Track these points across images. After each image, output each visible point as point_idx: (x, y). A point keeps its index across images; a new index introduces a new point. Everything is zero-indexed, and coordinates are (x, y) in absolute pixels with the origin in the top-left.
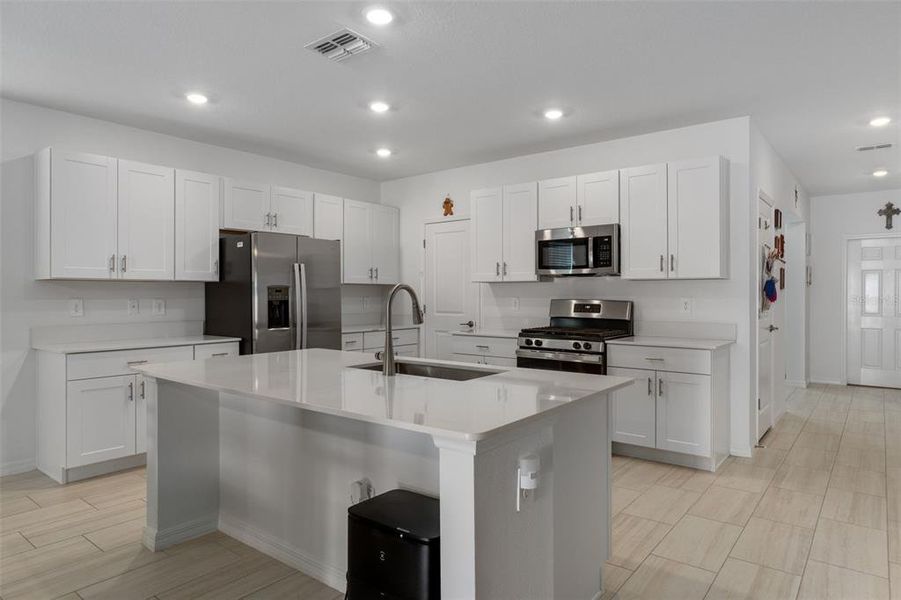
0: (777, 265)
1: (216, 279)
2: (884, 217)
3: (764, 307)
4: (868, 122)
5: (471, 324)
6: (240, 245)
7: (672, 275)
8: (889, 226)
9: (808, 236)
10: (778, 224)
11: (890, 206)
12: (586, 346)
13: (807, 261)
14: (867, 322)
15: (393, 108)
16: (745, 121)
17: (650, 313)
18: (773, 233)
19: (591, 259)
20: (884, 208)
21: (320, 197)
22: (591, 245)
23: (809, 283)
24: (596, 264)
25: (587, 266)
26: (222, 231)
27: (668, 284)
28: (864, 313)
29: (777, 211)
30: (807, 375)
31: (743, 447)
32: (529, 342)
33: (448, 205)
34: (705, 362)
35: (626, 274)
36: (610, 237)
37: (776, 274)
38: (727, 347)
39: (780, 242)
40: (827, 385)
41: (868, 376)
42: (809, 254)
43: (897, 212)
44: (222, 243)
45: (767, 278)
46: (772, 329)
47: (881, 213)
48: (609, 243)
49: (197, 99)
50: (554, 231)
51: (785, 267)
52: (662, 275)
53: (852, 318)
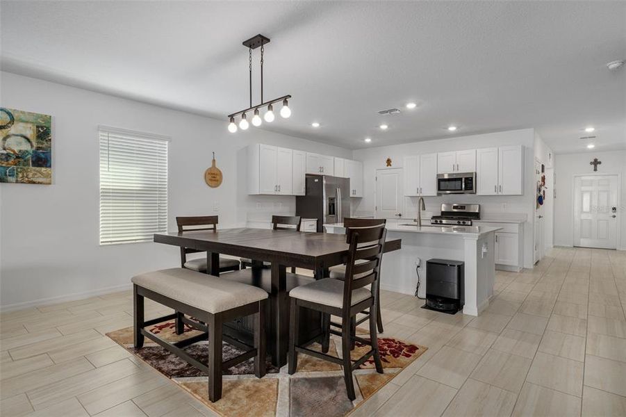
0: (543, 188)
1: (304, 195)
2: (593, 166)
3: (537, 207)
4: (585, 129)
5: (400, 215)
6: (316, 180)
7: (500, 194)
8: (595, 170)
9: (555, 174)
10: (543, 171)
11: (596, 160)
12: (464, 222)
13: (554, 186)
14: (584, 216)
15: (389, 127)
16: (532, 130)
17: (489, 210)
18: (541, 175)
19: (463, 186)
20: (593, 161)
21: (336, 158)
22: (463, 180)
23: (555, 197)
24: (466, 189)
25: (461, 190)
26: (306, 175)
27: (498, 198)
28: (582, 212)
29: (543, 165)
30: (553, 243)
31: (529, 264)
32: (436, 221)
33: (389, 162)
34: (515, 228)
35: (479, 193)
36: (472, 178)
37: (542, 193)
38: (523, 223)
39: (543, 179)
40: (563, 247)
41: (584, 242)
42: (555, 183)
43: (600, 163)
44: (306, 179)
45: (539, 195)
46: (540, 217)
47: (591, 163)
48: (472, 180)
49: (316, 125)
50: (449, 175)
51: (546, 190)
52: (495, 194)
53: (576, 214)
